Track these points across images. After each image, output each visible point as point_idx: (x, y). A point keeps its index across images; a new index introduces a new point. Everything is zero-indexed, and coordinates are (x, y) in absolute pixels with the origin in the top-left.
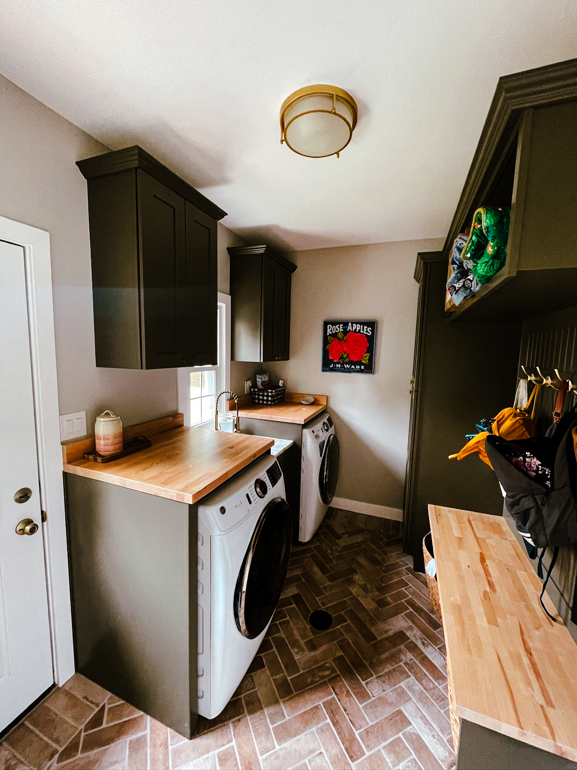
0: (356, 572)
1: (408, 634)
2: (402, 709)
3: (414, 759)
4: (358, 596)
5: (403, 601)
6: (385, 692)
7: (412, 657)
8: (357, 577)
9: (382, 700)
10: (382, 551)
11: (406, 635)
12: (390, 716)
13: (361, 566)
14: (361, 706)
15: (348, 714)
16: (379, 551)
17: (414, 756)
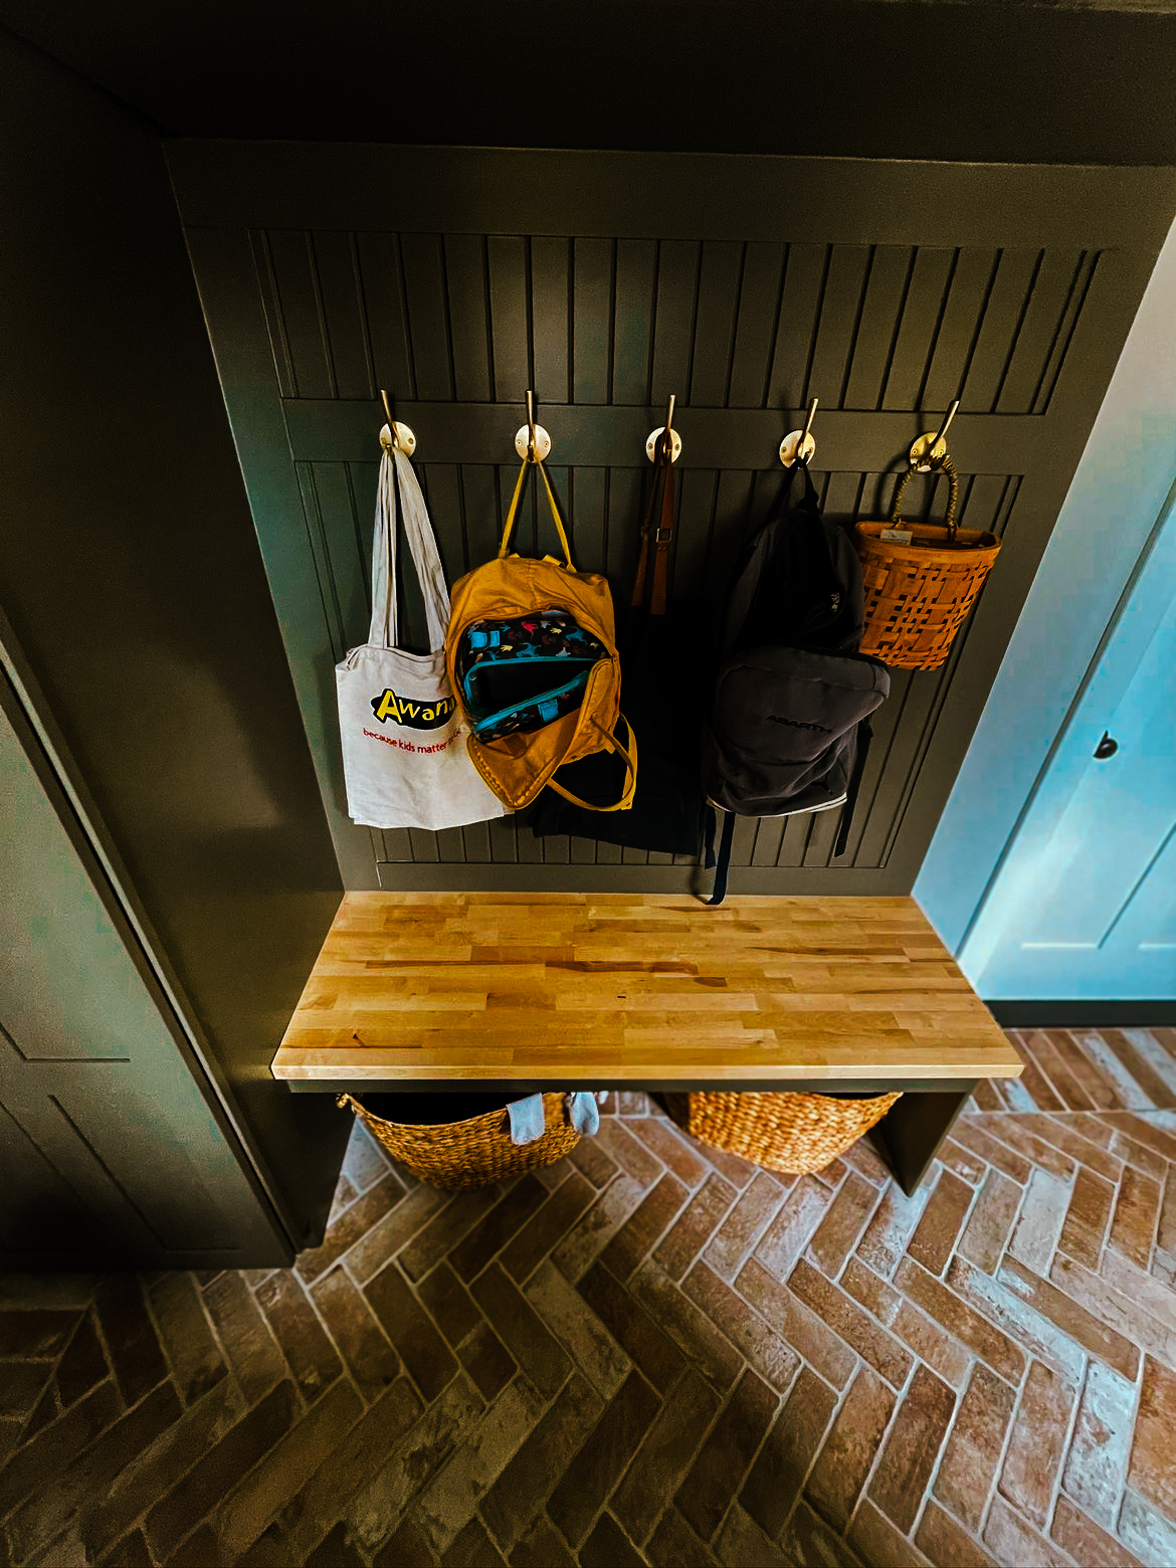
0: (341, 1529)
1: (583, 1270)
2: (783, 1280)
3: (857, 1251)
4: (476, 1488)
5: (467, 1287)
6: (773, 1329)
7: (648, 1255)
8: (371, 1522)
9: (796, 1335)
10: (191, 1399)
11: (589, 1274)
12: (817, 1311)
13: (297, 1508)
14: (841, 1395)
15: (881, 1432)
16: (189, 1412)
17: (851, 1253)
